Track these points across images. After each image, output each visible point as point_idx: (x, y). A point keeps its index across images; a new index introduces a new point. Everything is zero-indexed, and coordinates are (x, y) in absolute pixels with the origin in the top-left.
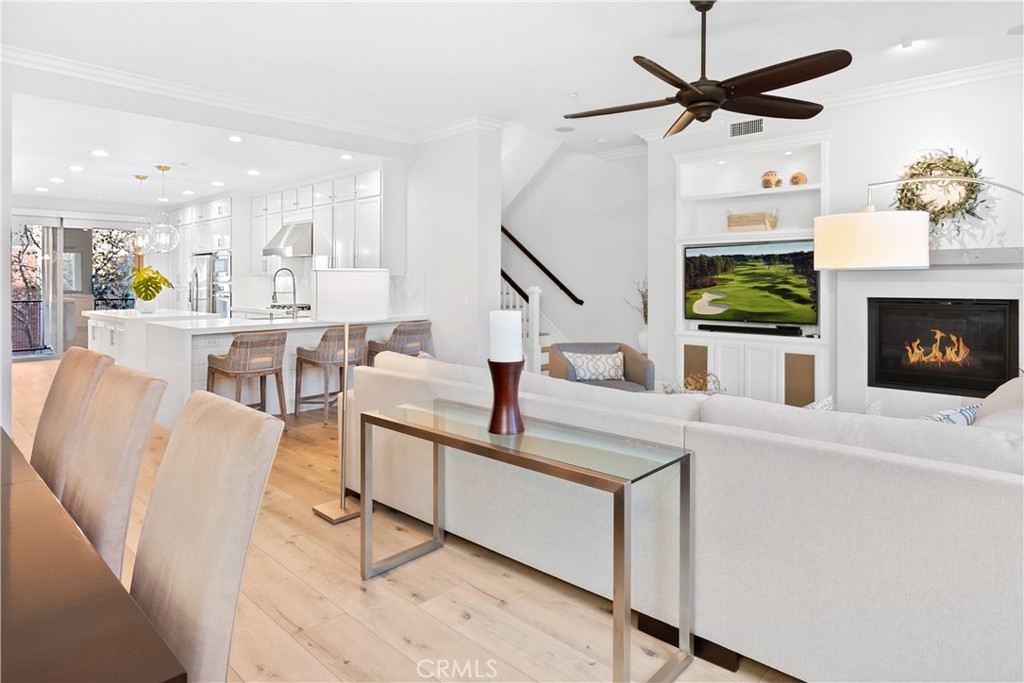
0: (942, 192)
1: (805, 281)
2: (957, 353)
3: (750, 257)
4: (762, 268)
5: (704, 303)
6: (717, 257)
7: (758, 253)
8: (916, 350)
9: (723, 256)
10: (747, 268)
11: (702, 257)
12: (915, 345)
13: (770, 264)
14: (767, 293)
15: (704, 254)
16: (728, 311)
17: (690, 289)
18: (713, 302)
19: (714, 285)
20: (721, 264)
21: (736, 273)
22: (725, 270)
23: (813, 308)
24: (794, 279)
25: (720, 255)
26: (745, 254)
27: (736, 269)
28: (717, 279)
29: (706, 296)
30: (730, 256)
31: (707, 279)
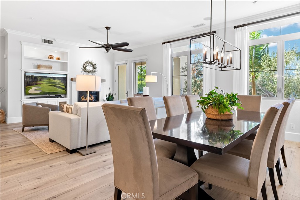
0: (89, 68)
1: (63, 84)
2: (92, 98)
3: (49, 77)
4: (52, 80)
5: (32, 90)
6: (38, 76)
7: (51, 76)
8: (83, 98)
9: (40, 76)
10: (48, 80)
11: (32, 76)
12: (83, 97)
13: (54, 79)
14: (53, 87)
15: (33, 75)
16: (41, 92)
17: (27, 86)
18: (36, 90)
19: (37, 85)
20: (39, 79)
21: (44, 81)
22: (40, 80)
23: (65, 90)
24: (61, 84)
25: (39, 76)
26: (47, 76)
27: (44, 80)
28: (38, 83)
29: (34, 88)
30: (42, 76)
31: (34, 83)
